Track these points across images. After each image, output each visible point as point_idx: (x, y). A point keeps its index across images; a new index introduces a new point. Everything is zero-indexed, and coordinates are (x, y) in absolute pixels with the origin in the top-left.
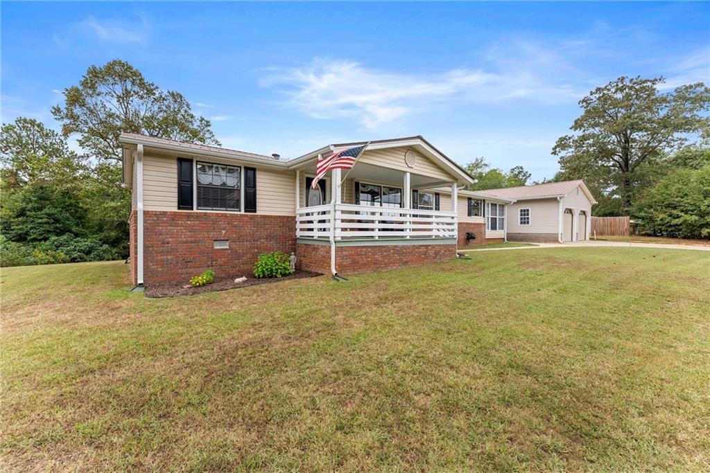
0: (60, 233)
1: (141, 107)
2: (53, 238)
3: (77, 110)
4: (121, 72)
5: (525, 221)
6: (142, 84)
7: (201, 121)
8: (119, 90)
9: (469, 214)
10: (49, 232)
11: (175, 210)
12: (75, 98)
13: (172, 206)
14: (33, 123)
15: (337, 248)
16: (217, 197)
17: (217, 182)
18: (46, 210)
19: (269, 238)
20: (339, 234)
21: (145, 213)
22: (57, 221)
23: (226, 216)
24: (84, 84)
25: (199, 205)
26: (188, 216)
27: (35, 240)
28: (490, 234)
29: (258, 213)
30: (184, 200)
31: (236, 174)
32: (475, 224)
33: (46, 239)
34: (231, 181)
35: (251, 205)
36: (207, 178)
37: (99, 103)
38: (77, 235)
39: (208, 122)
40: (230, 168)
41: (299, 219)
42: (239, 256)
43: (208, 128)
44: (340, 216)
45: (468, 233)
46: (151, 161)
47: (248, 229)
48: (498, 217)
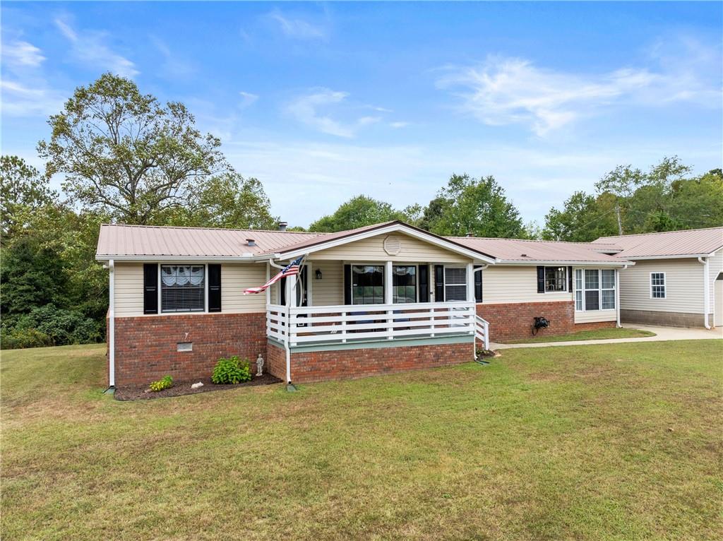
0: (41, 302)
1: (132, 128)
2: (36, 310)
3: (63, 142)
4: (111, 86)
5: (659, 292)
7: (209, 139)
8: (108, 108)
9: (541, 289)
10: (30, 301)
11: (142, 315)
12: (61, 128)
13: (138, 312)
14: (15, 160)
15: (292, 356)
16: (183, 297)
17: (182, 282)
18: (27, 275)
19: (235, 338)
20: (295, 340)
21: (116, 320)
22: (38, 288)
23: (188, 318)
24: (70, 106)
25: (163, 308)
26: (153, 320)
27: (16, 311)
28: (582, 315)
29: (224, 312)
30: (150, 305)
31: (200, 273)
32: (550, 304)
33: (27, 311)
34: (195, 280)
35: (216, 303)
36: (171, 280)
37: (85, 128)
38: (58, 306)
39: (217, 140)
40: (196, 267)
42: (202, 359)
43: (217, 149)
44: (295, 320)
45: (535, 318)
46: (122, 270)
47: (212, 330)
48: (600, 290)
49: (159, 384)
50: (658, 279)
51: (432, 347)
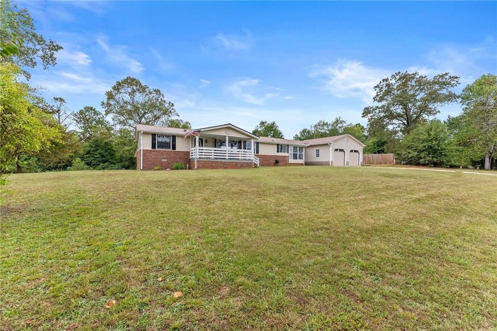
0: (104, 162)
1: (139, 98)
2: (102, 164)
3: (112, 102)
4: (131, 81)
5: (318, 155)
6: (141, 86)
7: (169, 103)
8: (130, 90)
9: (278, 151)
10: (100, 162)
11: (151, 149)
12: (110, 96)
14: (91, 109)
15: (197, 161)
16: (163, 145)
17: (163, 140)
18: (98, 151)
19: (180, 158)
20: (198, 156)
21: (143, 150)
22: (103, 156)
23: (165, 151)
24: (114, 88)
25: (158, 148)
26: (155, 151)
27: (94, 165)
28: (291, 161)
29: (176, 150)
30: (154, 146)
31: (169, 138)
32: (281, 156)
33: (99, 165)
34: (167, 140)
35: (174, 147)
36: (161, 139)
37: (120, 97)
38: (111, 163)
39: (172, 104)
40: (168, 136)
41: (191, 152)
42: (170, 164)
43: (173, 107)
44: (198, 151)
45: (276, 160)
46: (145, 135)
47: (173, 155)
48: (298, 153)
49: (157, 168)
50: (318, 151)
51: (240, 163)
